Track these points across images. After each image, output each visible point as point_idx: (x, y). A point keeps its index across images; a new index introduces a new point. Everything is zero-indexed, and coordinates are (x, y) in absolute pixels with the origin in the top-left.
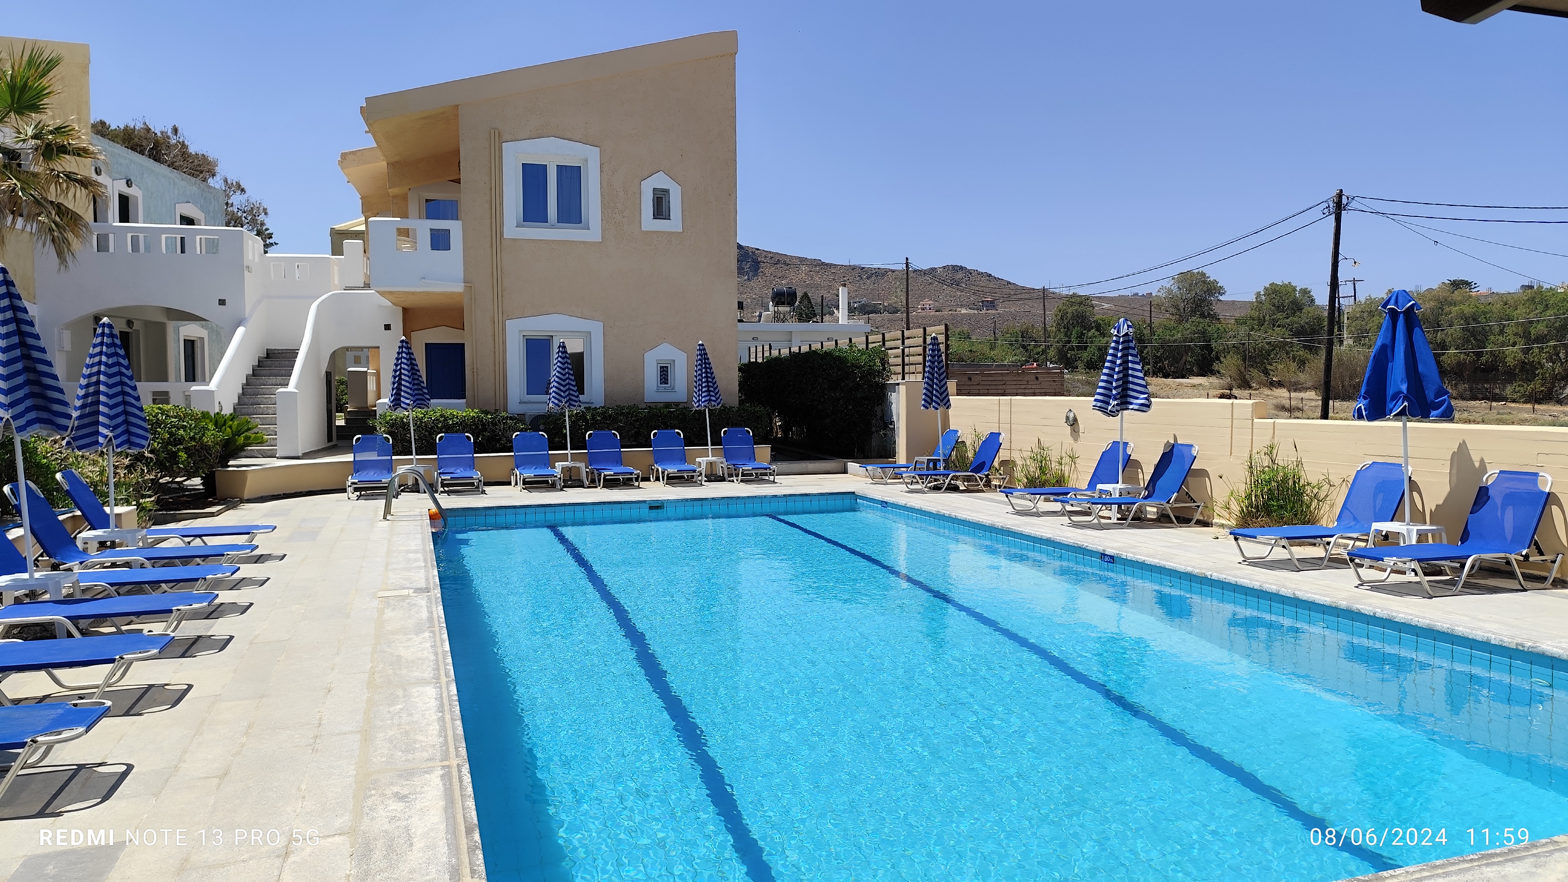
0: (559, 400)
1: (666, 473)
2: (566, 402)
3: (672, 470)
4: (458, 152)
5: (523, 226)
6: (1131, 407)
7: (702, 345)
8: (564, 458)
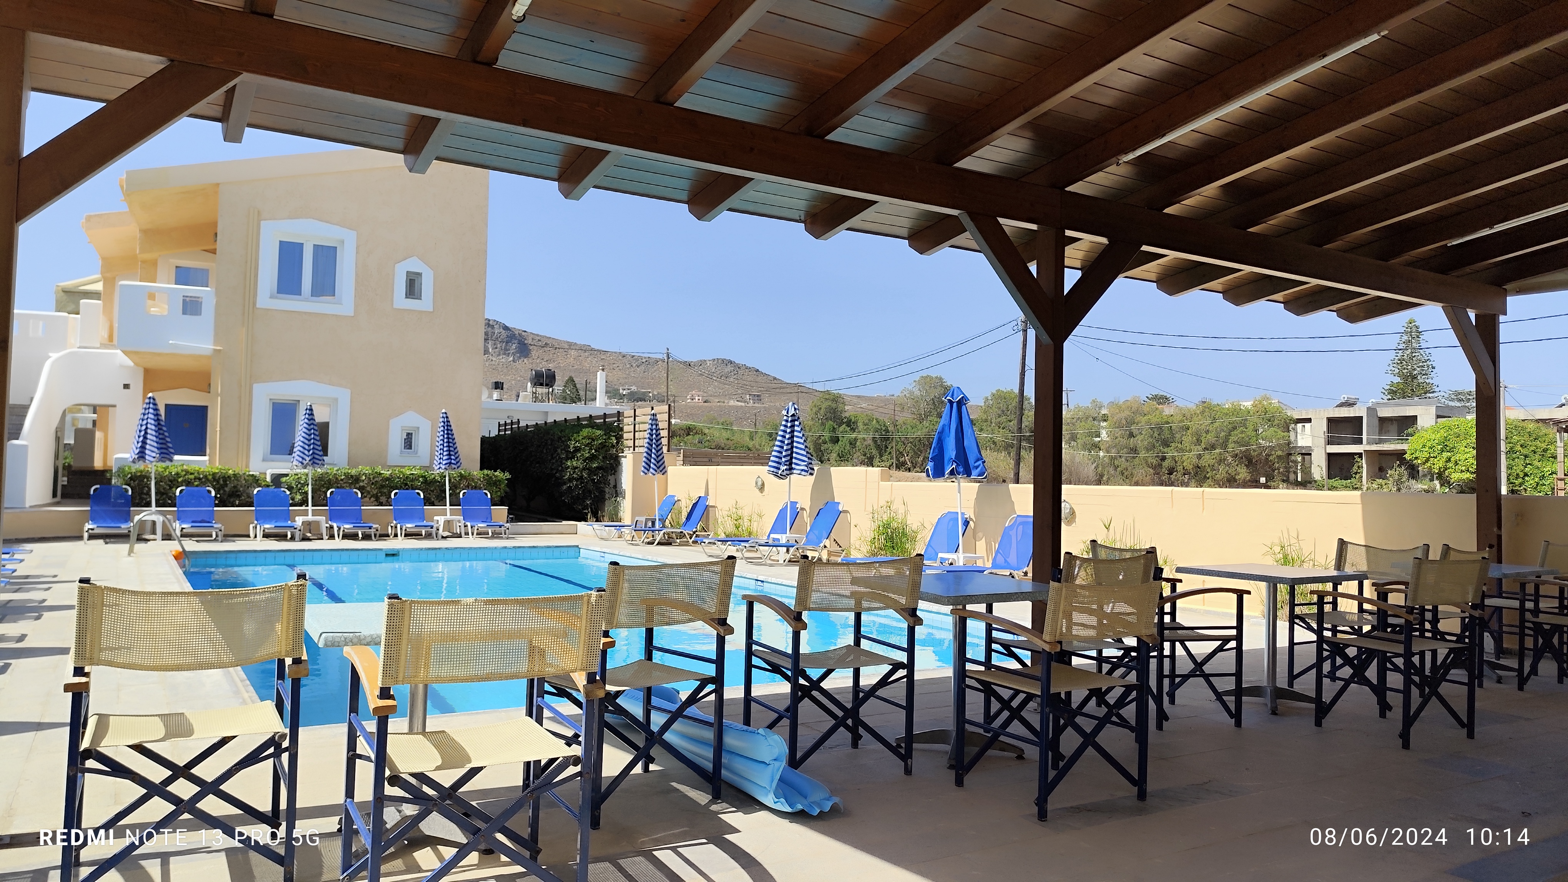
0: (303, 458)
1: (404, 529)
2: (310, 461)
3: (410, 526)
4: (215, 224)
5: (276, 298)
6: (795, 471)
7: (446, 413)
8: (305, 513)
